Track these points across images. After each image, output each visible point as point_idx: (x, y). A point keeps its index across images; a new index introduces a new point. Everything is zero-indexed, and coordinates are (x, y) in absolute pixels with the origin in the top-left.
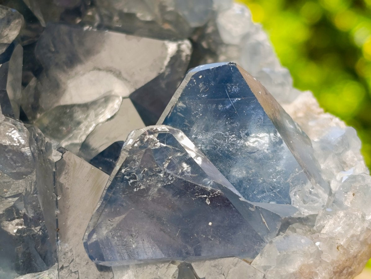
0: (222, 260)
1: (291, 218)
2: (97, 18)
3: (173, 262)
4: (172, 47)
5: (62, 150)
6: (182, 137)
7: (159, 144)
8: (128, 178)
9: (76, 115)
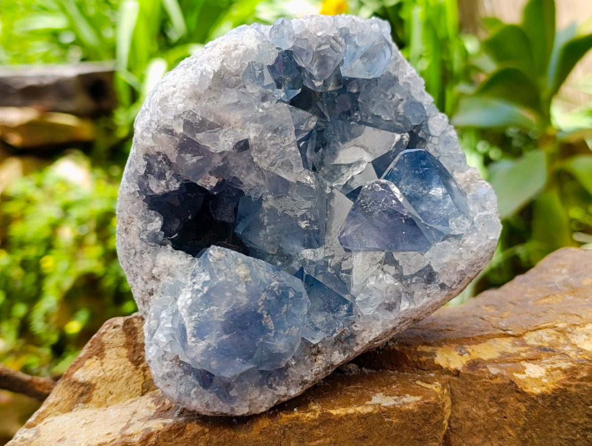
0: (409, 252)
1: (449, 234)
2: (359, 117)
3: (383, 251)
4: (398, 137)
5: (332, 188)
6: (393, 187)
7: (380, 189)
8: (363, 205)
9: (342, 170)
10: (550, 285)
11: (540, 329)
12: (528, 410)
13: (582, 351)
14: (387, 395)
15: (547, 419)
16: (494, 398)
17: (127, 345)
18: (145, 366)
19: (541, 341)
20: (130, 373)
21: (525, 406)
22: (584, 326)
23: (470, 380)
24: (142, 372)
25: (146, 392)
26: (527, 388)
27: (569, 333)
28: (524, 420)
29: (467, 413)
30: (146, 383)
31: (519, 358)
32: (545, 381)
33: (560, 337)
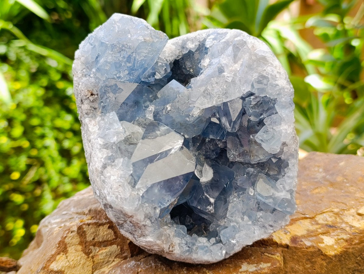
10: (316, 180)
11: (324, 213)
12: (327, 264)
13: (353, 227)
14: (250, 264)
15: (336, 267)
16: (309, 259)
17: (81, 243)
18: (93, 255)
19: (327, 221)
20: (85, 261)
21: (325, 262)
22: (349, 210)
23: (295, 250)
24: (92, 259)
25: (95, 271)
26: (327, 252)
27: (341, 215)
28: (325, 270)
29: (292, 268)
30: (95, 265)
31: (318, 233)
32: (335, 247)
33: (337, 218)
